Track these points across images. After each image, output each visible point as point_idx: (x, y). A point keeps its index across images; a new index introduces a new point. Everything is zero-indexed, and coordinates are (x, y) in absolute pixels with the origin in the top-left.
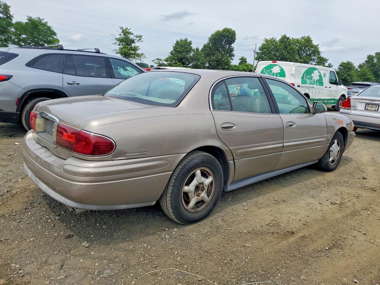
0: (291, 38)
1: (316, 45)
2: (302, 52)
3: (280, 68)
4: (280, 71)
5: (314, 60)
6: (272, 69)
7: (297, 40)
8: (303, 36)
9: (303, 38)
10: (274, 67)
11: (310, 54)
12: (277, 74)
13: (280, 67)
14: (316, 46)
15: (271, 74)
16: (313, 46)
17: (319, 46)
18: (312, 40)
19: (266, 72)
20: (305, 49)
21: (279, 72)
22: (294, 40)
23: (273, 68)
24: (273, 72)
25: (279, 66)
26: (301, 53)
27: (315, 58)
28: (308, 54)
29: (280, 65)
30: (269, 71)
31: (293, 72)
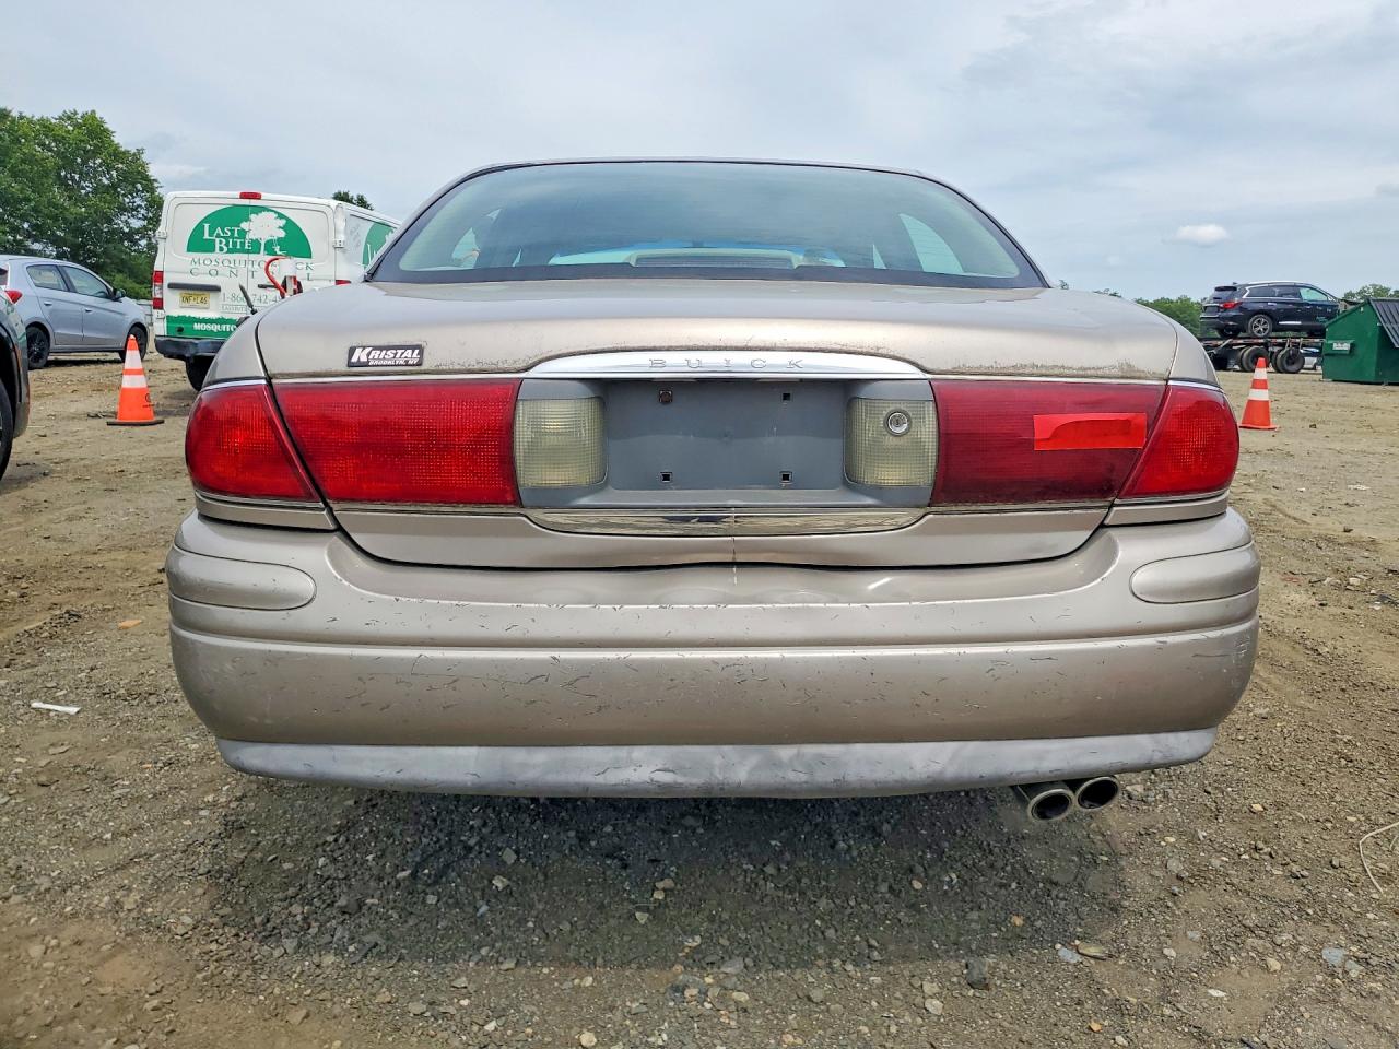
0: (15, 114)
1: (133, 151)
2: (77, 176)
3: (284, 221)
4: (282, 234)
5: (133, 209)
6: (244, 225)
7: (45, 126)
8: (69, 109)
9: (69, 118)
10: (253, 217)
11: (114, 187)
12: (269, 244)
13: (281, 216)
14: (134, 154)
15: (243, 244)
16: (118, 155)
17: (145, 157)
18: (111, 129)
19: (218, 236)
20: (84, 162)
21: (279, 239)
22: (30, 122)
23: (248, 219)
24: (249, 236)
25: (276, 212)
26: (73, 179)
27: (138, 201)
28: (104, 185)
29: (278, 210)
30: (232, 232)
31: (342, 237)
